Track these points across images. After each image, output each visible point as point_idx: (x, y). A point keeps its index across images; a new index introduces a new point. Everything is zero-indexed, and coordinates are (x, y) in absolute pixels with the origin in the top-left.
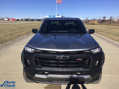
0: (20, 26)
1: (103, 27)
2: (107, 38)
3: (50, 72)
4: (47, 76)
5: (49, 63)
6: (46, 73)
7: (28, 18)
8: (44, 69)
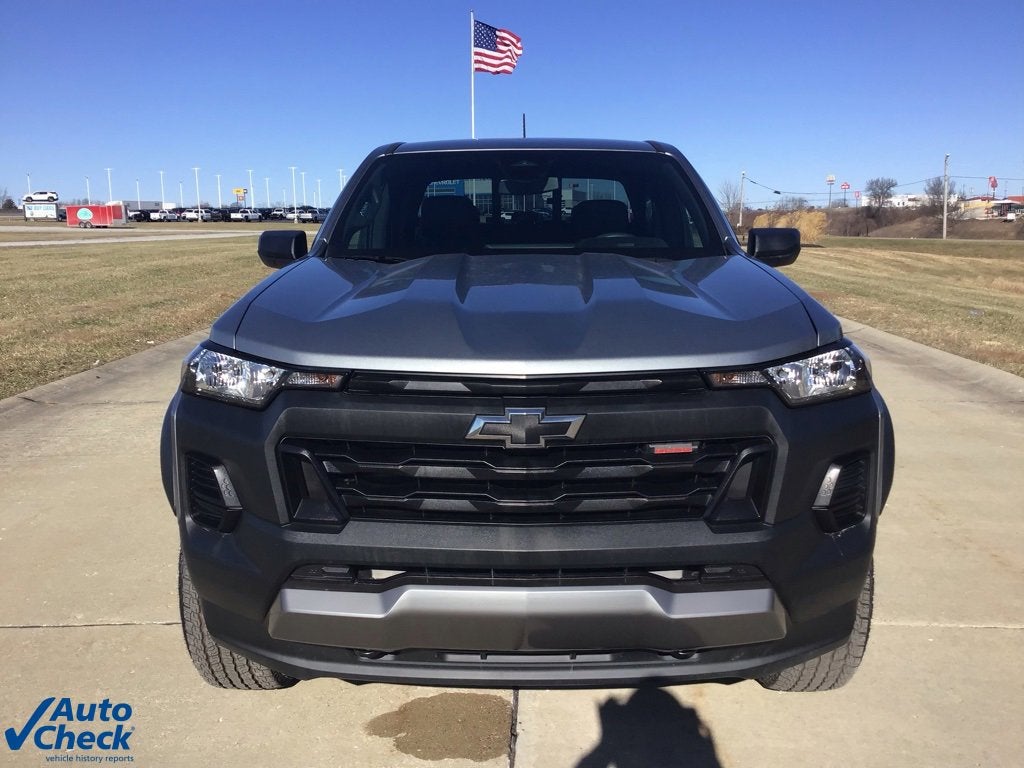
0: (163, 262)
1: (872, 261)
2: (912, 338)
3: (420, 569)
4: (387, 605)
5: (409, 484)
6: (379, 574)
7: (229, 204)
8: (358, 535)
